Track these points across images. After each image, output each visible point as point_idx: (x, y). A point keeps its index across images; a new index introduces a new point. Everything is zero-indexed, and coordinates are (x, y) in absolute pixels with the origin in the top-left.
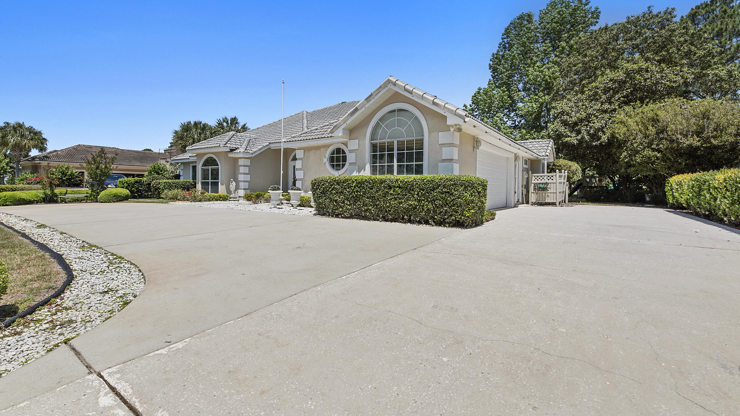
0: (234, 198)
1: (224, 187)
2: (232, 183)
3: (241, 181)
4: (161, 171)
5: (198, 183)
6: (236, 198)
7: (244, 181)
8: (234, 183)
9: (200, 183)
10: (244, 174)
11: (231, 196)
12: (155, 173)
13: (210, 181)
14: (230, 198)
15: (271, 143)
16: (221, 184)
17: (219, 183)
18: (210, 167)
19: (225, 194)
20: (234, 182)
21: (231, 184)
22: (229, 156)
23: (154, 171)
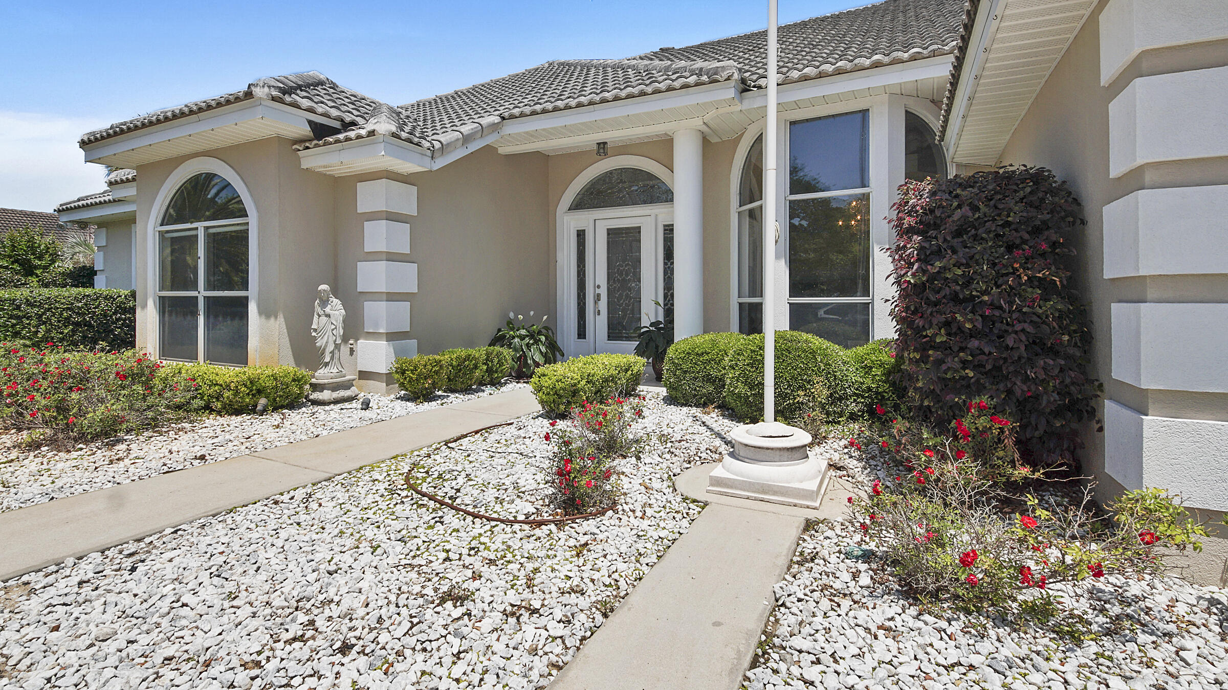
0: (335, 387)
1: (278, 326)
2: (324, 303)
3: (374, 296)
4: (40, 258)
5: (144, 306)
6: (347, 385)
7: (392, 297)
8: (336, 308)
9: (150, 303)
10: (391, 257)
11: (323, 375)
12: (13, 263)
13: (202, 293)
14: (316, 387)
15: (512, 117)
16: (260, 313)
17: (252, 308)
18: (201, 225)
19: (287, 366)
20: (335, 302)
21: (318, 309)
22: (304, 165)
23: (10, 256)
